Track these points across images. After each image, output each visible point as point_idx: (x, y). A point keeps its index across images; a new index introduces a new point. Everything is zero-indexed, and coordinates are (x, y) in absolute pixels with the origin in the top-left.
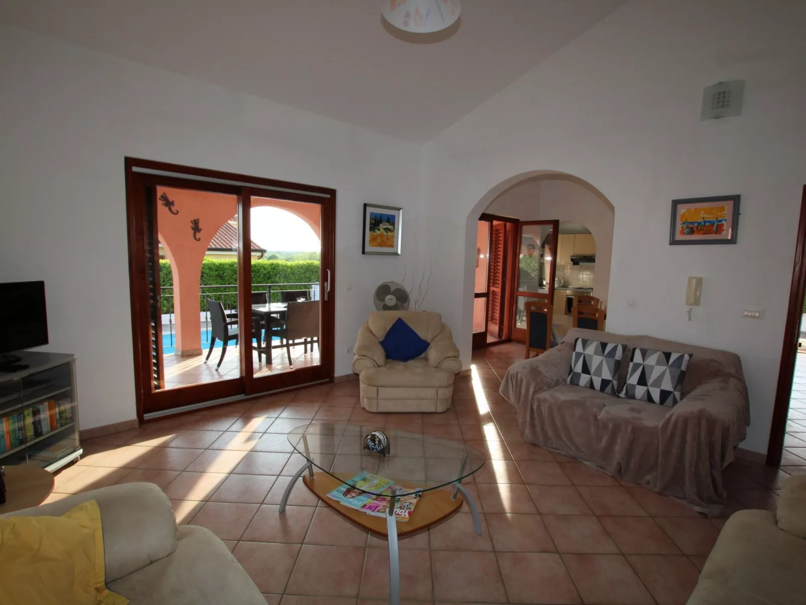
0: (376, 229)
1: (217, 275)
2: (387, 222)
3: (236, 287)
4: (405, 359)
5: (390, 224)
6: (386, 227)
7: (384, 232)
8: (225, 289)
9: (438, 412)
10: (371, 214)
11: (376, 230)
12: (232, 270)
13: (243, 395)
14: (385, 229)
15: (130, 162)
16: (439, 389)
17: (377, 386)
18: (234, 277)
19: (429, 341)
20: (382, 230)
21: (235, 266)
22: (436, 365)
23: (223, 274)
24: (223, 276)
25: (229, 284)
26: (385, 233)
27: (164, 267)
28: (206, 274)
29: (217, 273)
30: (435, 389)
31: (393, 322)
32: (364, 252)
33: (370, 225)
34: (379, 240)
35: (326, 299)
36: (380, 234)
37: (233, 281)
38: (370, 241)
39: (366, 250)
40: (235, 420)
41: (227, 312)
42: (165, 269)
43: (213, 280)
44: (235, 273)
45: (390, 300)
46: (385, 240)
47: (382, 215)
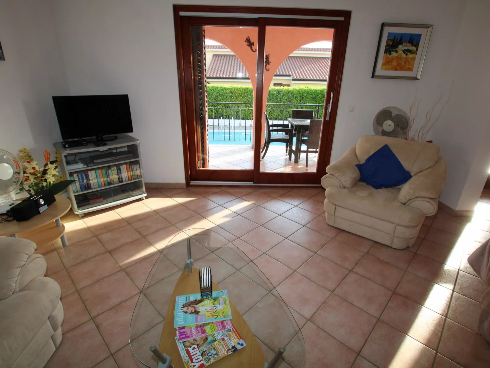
0: (393, 51)
1: (312, 98)
2: (409, 42)
3: (323, 106)
4: (378, 186)
5: (413, 45)
6: (406, 48)
7: (403, 54)
8: (316, 107)
9: (393, 247)
10: (390, 34)
11: (392, 53)
12: (322, 95)
13: (252, 183)
14: (404, 51)
15: (177, 8)
16: (398, 226)
17: (336, 205)
18: (323, 99)
19: (412, 174)
20: (400, 52)
21: (324, 91)
22: (404, 202)
23: (316, 97)
24: (316, 98)
25: (319, 104)
26: (404, 56)
27: (282, 91)
28: (305, 97)
29: (312, 96)
30: (395, 225)
31: (379, 148)
32: (373, 76)
33: (386, 46)
34: (394, 63)
35: (327, 119)
36: (397, 57)
37: (321, 102)
38: (383, 65)
39: (377, 74)
40: (235, 198)
41: (271, 122)
42: (282, 92)
43: (309, 101)
44: (324, 97)
45: (389, 125)
46: (403, 63)
47: (402, 36)
